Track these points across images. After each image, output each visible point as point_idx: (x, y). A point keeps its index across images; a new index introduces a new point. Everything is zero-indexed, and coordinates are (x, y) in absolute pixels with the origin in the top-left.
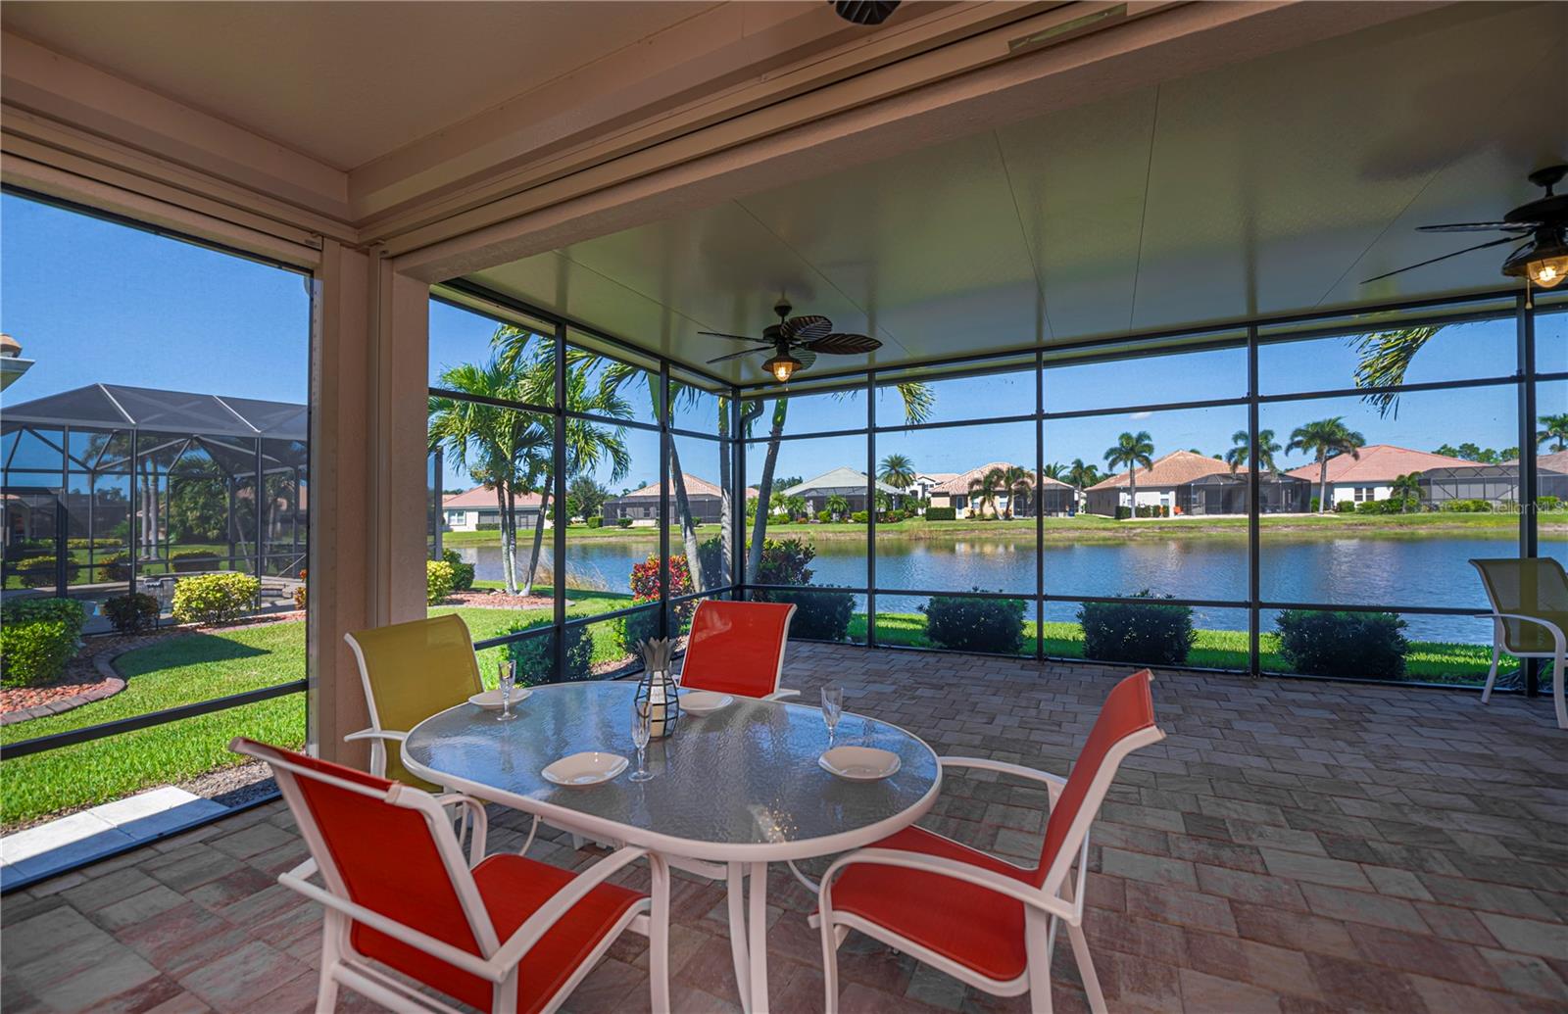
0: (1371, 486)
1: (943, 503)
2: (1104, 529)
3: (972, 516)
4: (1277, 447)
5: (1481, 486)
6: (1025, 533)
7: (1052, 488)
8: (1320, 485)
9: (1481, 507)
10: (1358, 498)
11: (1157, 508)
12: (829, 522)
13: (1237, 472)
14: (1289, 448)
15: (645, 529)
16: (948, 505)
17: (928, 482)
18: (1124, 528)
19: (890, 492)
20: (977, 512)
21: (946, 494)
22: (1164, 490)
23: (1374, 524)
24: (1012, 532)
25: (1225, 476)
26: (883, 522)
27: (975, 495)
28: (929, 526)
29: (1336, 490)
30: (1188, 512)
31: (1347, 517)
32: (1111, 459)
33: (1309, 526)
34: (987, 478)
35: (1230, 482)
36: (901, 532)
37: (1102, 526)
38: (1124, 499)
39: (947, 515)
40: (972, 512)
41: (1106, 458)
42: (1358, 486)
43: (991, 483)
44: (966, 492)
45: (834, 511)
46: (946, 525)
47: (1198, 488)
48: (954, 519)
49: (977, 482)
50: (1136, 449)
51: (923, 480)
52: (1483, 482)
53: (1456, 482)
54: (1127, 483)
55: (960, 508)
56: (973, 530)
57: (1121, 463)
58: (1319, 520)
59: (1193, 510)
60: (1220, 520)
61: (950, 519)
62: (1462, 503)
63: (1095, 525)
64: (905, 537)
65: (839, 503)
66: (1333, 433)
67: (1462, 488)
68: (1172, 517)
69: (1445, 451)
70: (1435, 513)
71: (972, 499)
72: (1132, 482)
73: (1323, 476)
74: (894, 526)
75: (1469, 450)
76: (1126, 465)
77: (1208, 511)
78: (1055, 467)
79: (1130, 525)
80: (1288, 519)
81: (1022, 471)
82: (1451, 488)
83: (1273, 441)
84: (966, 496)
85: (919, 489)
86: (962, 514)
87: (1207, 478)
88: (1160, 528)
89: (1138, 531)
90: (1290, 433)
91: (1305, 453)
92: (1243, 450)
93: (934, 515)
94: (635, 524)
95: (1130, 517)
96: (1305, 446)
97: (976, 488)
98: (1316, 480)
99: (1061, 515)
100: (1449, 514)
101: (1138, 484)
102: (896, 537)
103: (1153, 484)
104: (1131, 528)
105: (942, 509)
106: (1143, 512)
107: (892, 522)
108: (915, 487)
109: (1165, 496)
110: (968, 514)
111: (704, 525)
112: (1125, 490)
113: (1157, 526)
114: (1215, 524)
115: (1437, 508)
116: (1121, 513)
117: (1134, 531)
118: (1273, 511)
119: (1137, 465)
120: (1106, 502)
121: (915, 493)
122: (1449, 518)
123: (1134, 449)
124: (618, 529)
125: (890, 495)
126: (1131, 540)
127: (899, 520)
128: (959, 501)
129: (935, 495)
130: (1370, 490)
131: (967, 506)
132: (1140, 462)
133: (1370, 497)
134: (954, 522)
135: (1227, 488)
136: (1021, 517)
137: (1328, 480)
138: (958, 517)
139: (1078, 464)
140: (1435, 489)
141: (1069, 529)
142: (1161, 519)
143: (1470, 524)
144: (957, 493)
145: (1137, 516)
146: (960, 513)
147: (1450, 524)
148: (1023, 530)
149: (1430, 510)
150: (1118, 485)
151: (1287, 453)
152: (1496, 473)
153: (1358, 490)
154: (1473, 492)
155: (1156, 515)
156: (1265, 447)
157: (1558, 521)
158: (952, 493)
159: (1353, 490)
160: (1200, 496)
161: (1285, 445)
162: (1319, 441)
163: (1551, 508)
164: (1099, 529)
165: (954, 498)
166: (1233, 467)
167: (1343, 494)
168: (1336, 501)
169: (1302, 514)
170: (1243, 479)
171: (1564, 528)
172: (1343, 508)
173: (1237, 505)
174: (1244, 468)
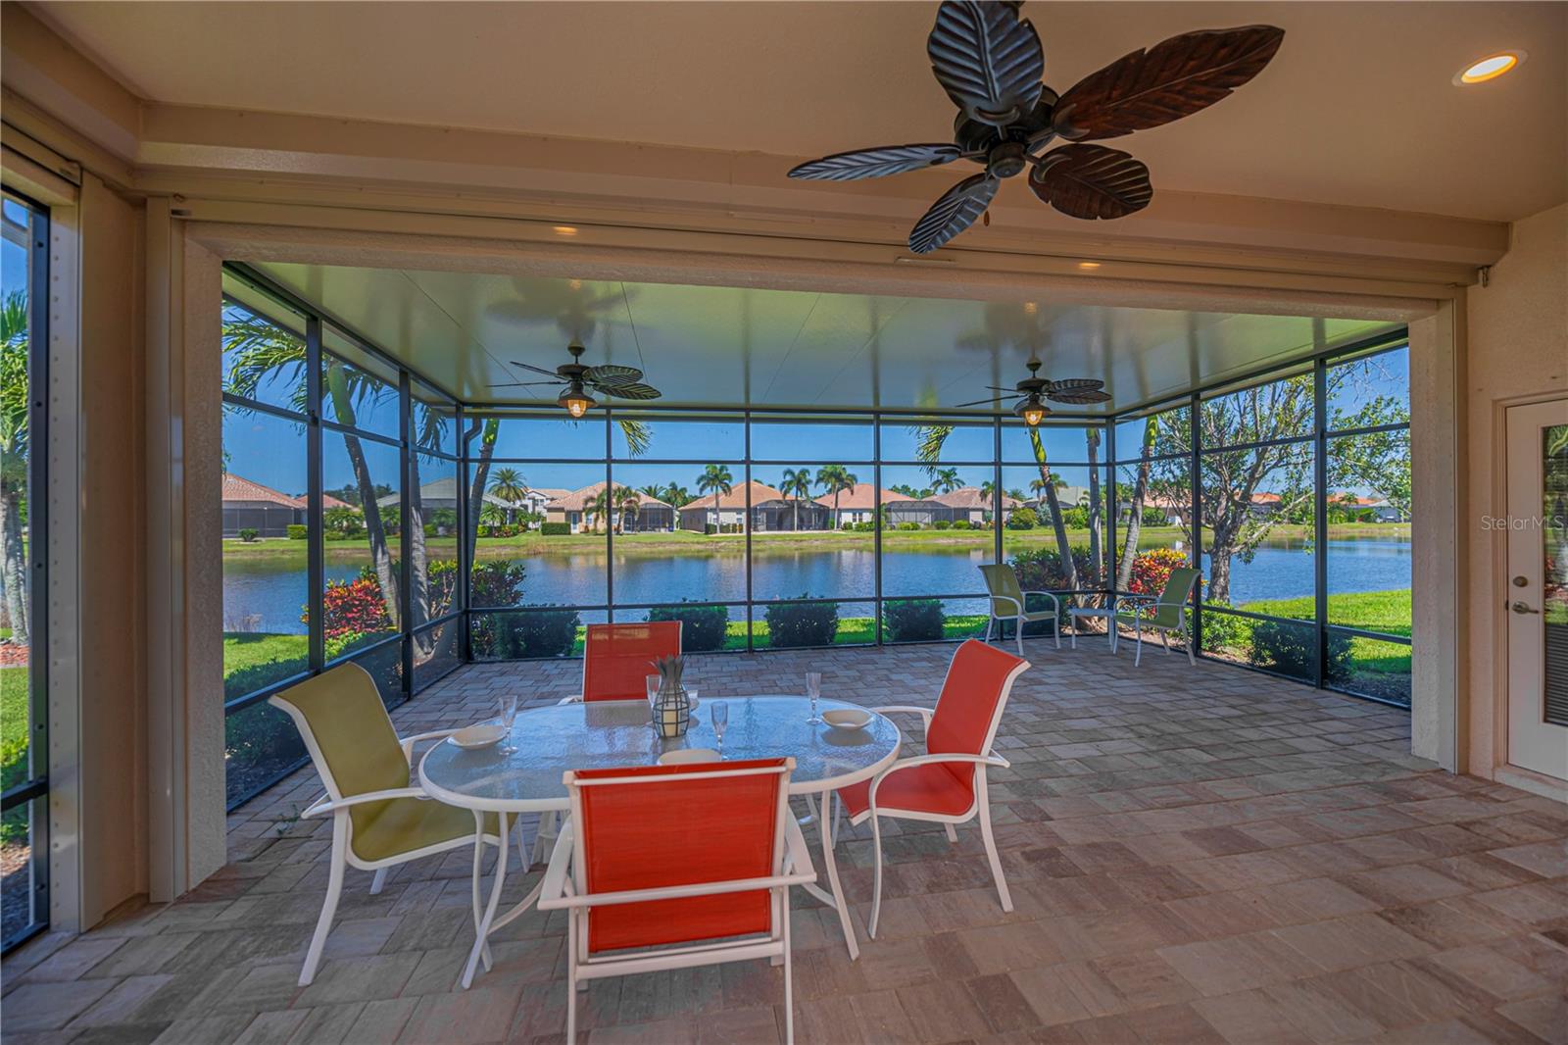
0: (861, 511)
1: (559, 518)
2: (698, 543)
3: (586, 531)
4: (809, 482)
5: (914, 514)
6: (636, 547)
7: (656, 507)
8: (834, 510)
9: (916, 527)
10: (854, 520)
11: (735, 525)
12: (436, 537)
13: (787, 498)
14: (818, 482)
16: (563, 521)
17: (538, 497)
18: (711, 542)
19: (503, 506)
20: (591, 527)
21: (561, 510)
22: (739, 511)
23: (863, 539)
24: (624, 546)
25: (779, 502)
26: (497, 537)
27: (589, 511)
28: (548, 541)
29: (843, 514)
31: (848, 534)
32: (701, 484)
33: (829, 539)
34: (600, 495)
35: (781, 506)
36: (518, 547)
37: (696, 540)
38: (711, 517)
39: (561, 530)
40: (586, 527)
41: (698, 483)
42: (854, 511)
43: (604, 500)
44: (581, 509)
45: (441, 524)
46: (562, 540)
47: (762, 510)
48: (570, 534)
49: (592, 499)
50: (720, 477)
51: (534, 494)
52: (915, 511)
53: (903, 511)
54: (713, 504)
55: (575, 523)
56: (589, 544)
57: (709, 488)
58: (835, 535)
59: (759, 528)
60: (777, 536)
61: (565, 534)
62: (906, 524)
63: (691, 540)
64: (523, 552)
65: (447, 516)
66: (839, 473)
67: (906, 514)
69: (897, 490)
70: (894, 531)
71: (587, 515)
72: (717, 503)
73: (836, 505)
74: (511, 541)
75: (905, 490)
76: (712, 490)
77: (768, 529)
78: (656, 488)
79: (717, 540)
80: (817, 535)
81: (630, 492)
82: (900, 514)
83: (808, 477)
84: (580, 512)
85: (529, 503)
86: (576, 530)
87: (767, 502)
88: (738, 542)
89: (723, 544)
91: (825, 487)
92: (790, 482)
93: (549, 529)
95: (716, 533)
96: (826, 482)
97: (590, 504)
98: (832, 506)
99: (663, 530)
100: (900, 531)
101: (721, 506)
102: (514, 552)
103: (731, 506)
104: (717, 542)
105: (558, 524)
106: (724, 529)
107: (508, 537)
108: (526, 502)
109: (739, 516)
110: (583, 529)
111: (263, 539)
112: (712, 510)
114: (773, 539)
115: (896, 528)
116: (709, 529)
117: (719, 545)
118: (808, 529)
119: (720, 490)
120: (696, 520)
121: (526, 507)
122: (901, 534)
123: (718, 477)
125: (504, 510)
126: (718, 552)
127: (514, 535)
128: (574, 516)
129: (550, 510)
130: (861, 515)
131: (581, 521)
132: (722, 487)
133: (861, 520)
134: (569, 537)
135: (781, 511)
136: (630, 532)
137: (838, 506)
138: (573, 531)
139: (674, 486)
140: (893, 514)
141: (672, 543)
142: (737, 534)
143: (911, 538)
144: (572, 509)
145: (720, 533)
146: (575, 528)
147: (901, 538)
148: (634, 544)
149: (891, 529)
150: (706, 506)
151: (816, 487)
152: (921, 506)
153: (854, 515)
154: (911, 517)
155: (734, 531)
156: (803, 481)
157: (949, 537)
158: (567, 508)
159: (851, 514)
160: (762, 517)
161: (814, 480)
162: (834, 480)
163: (944, 528)
164: (693, 543)
165: (568, 513)
166: (785, 495)
167: (847, 518)
168: (843, 522)
169: (825, 532)
170: (791, 505)
171: (952, 541)
172: (847, 527)
173: (786, 523)
174: (791, 496)
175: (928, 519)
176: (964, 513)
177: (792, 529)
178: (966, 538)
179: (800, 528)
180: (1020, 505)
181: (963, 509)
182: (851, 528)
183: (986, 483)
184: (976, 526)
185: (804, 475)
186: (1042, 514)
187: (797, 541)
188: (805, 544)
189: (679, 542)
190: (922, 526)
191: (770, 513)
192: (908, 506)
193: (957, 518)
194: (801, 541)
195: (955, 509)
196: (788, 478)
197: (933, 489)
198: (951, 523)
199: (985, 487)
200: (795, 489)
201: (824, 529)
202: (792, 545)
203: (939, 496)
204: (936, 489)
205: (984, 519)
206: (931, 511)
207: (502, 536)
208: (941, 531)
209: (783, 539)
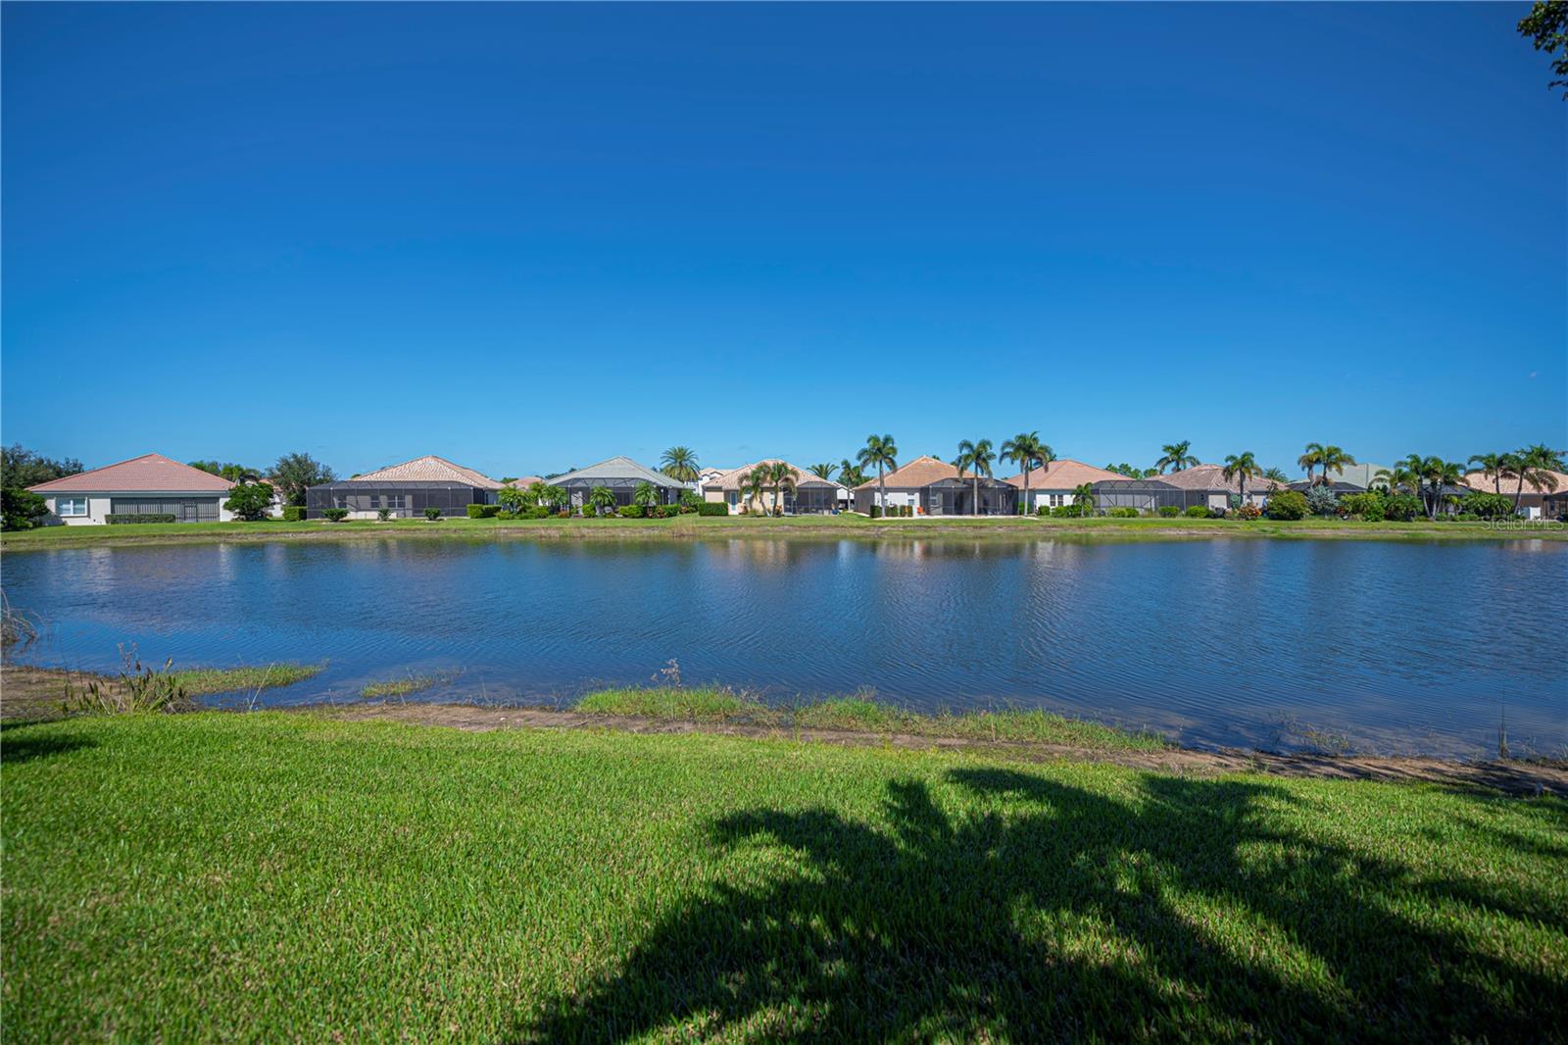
0: (1061, 493)
1: (715, 498)
2: (858, 527)
3: (745, 512)
4: (993, 456)
5: (1131, 496)
6: (788, 531)
7: (817, 486)
8: (1024, 491)
9: (1133, 514)
10: (1053, 503)
11: (903, 507)
12: (594, 517)
13: (964, 476)
14: (1002, 457)
15: (363, 522)
16: (720, 501)
18: (875, 526)
20: (749, 508)
21: (718, 489)
22: (910, 491)
23: (1062, 526)
24: (776, 529)
25: (956, 480)
26: (651, 517)
27: (746, 490)
28: (701, 522)
29: (1038, 496)
30: (928, 513)
31: (1044, 519)
32: (862, 460)
33: (1016, 527)
34: (754, 473)
35: (960, 485)
37: (856, 524)
38: (877, 498)
39: (720, 510)
40: (744, 508)
42: (1052, 493)
43: (758, 479)
44: (738, 488)
46: (716, 521)
47: (937, 490)
48: (727, 514)
49: (746, 477)
50: (884, 451)
52: (1132, 493)
53: (1115, 493)
54: (878, 484)
55: (734, 503)
56: (739, 527)
57: (871, 465)
58: (1024, 521)
59: (933, 512)
60: (952, 520)
61: (721, 515)
62: (1119, 509)
63: (850, 523)
65: (603, 495)
66: (1031, 446)
67: (1120, 497)
68: (916, 516)
69: (1110, 468)
70: (1103, 518)
71: (743, 494)
72: (882, 482)
73: (1027, 483)
74: (663, 520)
75: (1125, 469)
76: (874, 466)
77: (945, 512)
79: (879, 524)
80: (1001, 521)
81: (786, 468)
82: (1112, 498)
83: (989, 451)
84: (737, 492)
87: (943, 481)
88: (904, 527)
89: (886, 529)
90: (1000, 446)
91: (1012, 463)
92: (968, 456)
93: (706, 510)
94: (352, 516)
95: (880, 516)
96: (1013, 457)
97: (745, 483)
98: (1022, 487)
99: (824, 513)
100: (1112, 518)
101: (886, 485)
103: (902, 486)
104: (880, 527)
105: (714, 505)
106: (892, 511)
107: (662, 517)
109: (911, 497)
110: (741, 510)
111: (445, 518)
112: (879, 490)
113: (902, 525)
114: (947, 523)
115: (1104, 514)
116: (874, 512)
117: (883, 530)
118: (993, 514)
119: (886, 469)
122: (1111, 522)
123: (881, 451)
124: (326, 523)
125: (668, 489)
126: (881, 538)
128: (732, 496)
130: (1061, 497)
131: (738, 501)
132: (887, 463)
133: (1061, 503)
134: (725, 518)
135: (958, 491)
136: (790, 514)
137: (1030, 487)
138: (731, 512)
140: (1102, 496)
141: (829, 526)
142: (906, 518)
143: (1125, 527)
144: (730, 488)
145: (887, 515)
146: (734, 509)
147: (1112, 527)
148: (787, 527)
149: (1099, 515)
150: (873, 486)
151: (1000, 462)
152: (1140, 487)
153: (1052, 497)
154: (1125, 501)
155: (902, 515)
156: (984, 455)
157: (1179, 527)
158: (725, 487)
159: (1048, 496)
160: (938, 498)
161: (998, 455)
162: (1022, 453)
163: (1174, 515)
164: (852, 527)
165: (727, 493)
166: (961, 472)
167: (1042, 500)
168: (1038, 506)
169: (1012, 517)
170: (969, 483)
171: (1183, 532)
172: (1043, 511)
173: (967, 507)
174: (971, 472)
175: (1152, 504)
176: (1202, 496)
177: (972, 513)
178: (1204, 529)
179: (983, 511)
180: (1282, 487)
181: (1198, 491)
182: (1048, 514)
183: (1232, 458)
184: (1219, 514)
185: (984, 447)
186: (1316, 499)
187: (976, 527)
188: (983, 532)
189: (837, 526)
190: (1141, 511)
191: (946, 494)
192: (1124, 487)
193: (1190, 503)
194: (981, 527)
195: (1187, 492)
196: (965, 451)
197: (1158, 468)
198: (1182, 509)
199: (1230, 463)
200: (973, 465)
201: (1014, 514)
202: (970, 532)
203: (1167, 475)
204: (1163, 468)
205: (1230, 504)
206: (1155, 493)
207: (656, 517)
208: (1167, 519)
209: (959, 524)
